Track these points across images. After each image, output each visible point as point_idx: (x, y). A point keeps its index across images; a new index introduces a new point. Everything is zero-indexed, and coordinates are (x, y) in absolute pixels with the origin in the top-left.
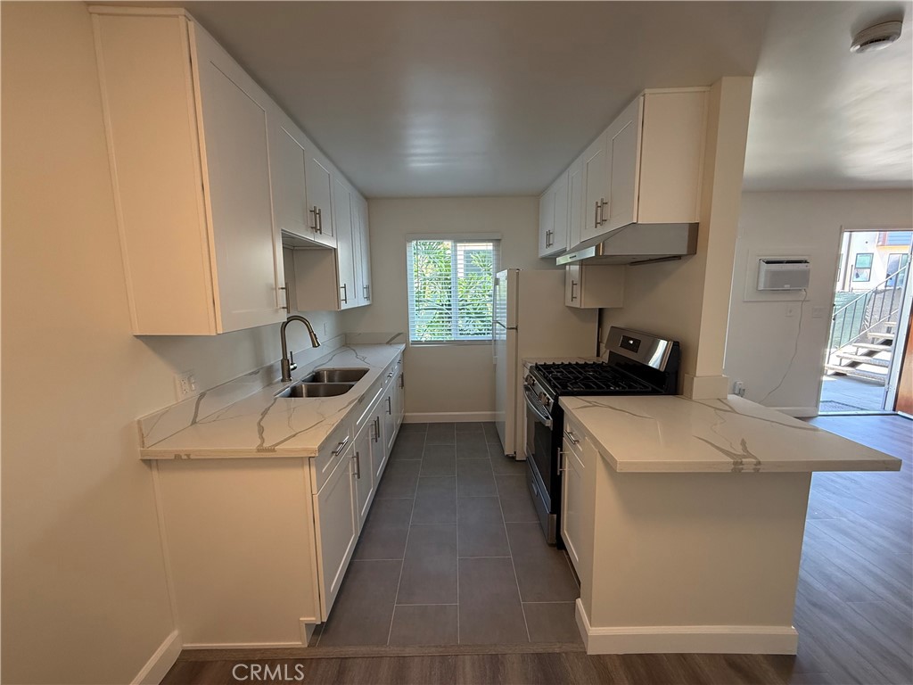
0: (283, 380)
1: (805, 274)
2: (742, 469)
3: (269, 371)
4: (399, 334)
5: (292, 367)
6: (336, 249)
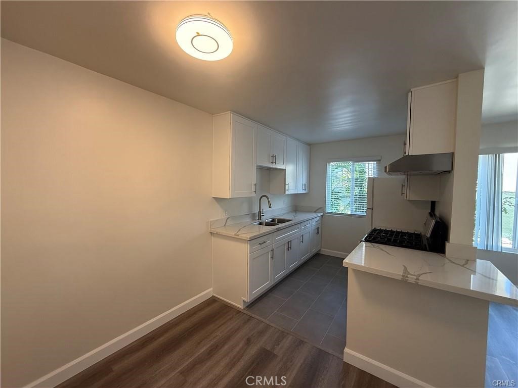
0: (258, 219)
2: (408, 280)
3: (254, 215)
4: (320, 208)
5: (262, 215)
6: (285, 169)
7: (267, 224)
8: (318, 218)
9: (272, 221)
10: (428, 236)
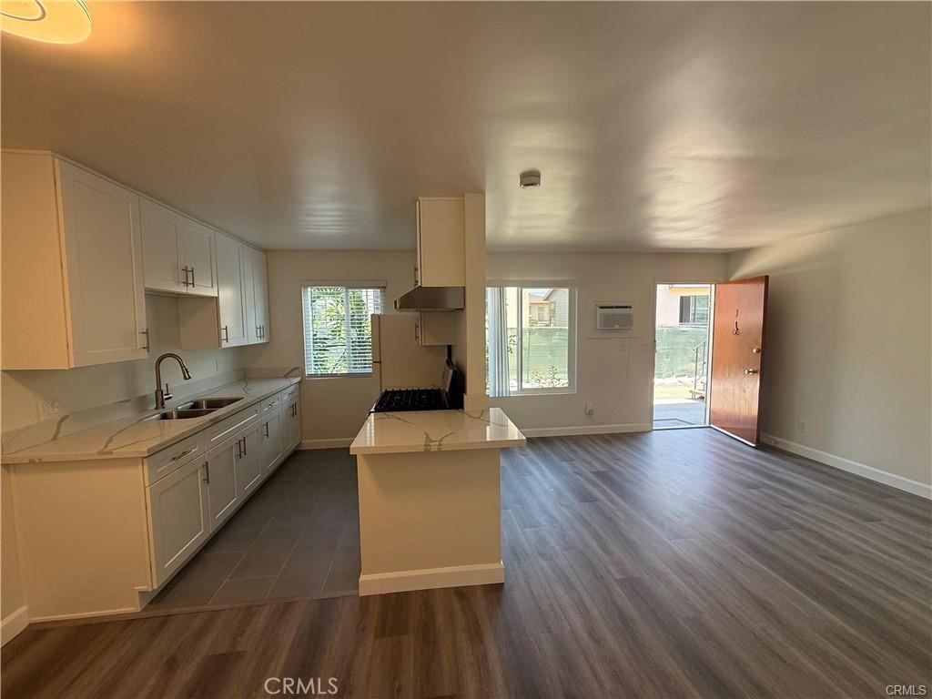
0: (156, 408)
1: (629, 316)
2: (431, 449)
4: (295, 369)
5: (165, 397)
6: (217, 298)
7: (182, 415)
8: (292, 388)
9: (192, 407)
10: (447, 390)
